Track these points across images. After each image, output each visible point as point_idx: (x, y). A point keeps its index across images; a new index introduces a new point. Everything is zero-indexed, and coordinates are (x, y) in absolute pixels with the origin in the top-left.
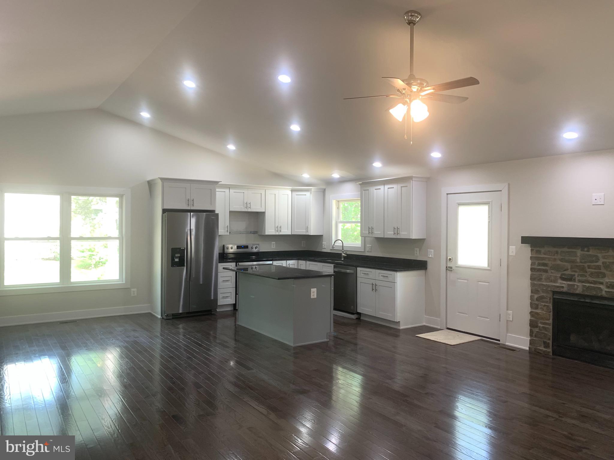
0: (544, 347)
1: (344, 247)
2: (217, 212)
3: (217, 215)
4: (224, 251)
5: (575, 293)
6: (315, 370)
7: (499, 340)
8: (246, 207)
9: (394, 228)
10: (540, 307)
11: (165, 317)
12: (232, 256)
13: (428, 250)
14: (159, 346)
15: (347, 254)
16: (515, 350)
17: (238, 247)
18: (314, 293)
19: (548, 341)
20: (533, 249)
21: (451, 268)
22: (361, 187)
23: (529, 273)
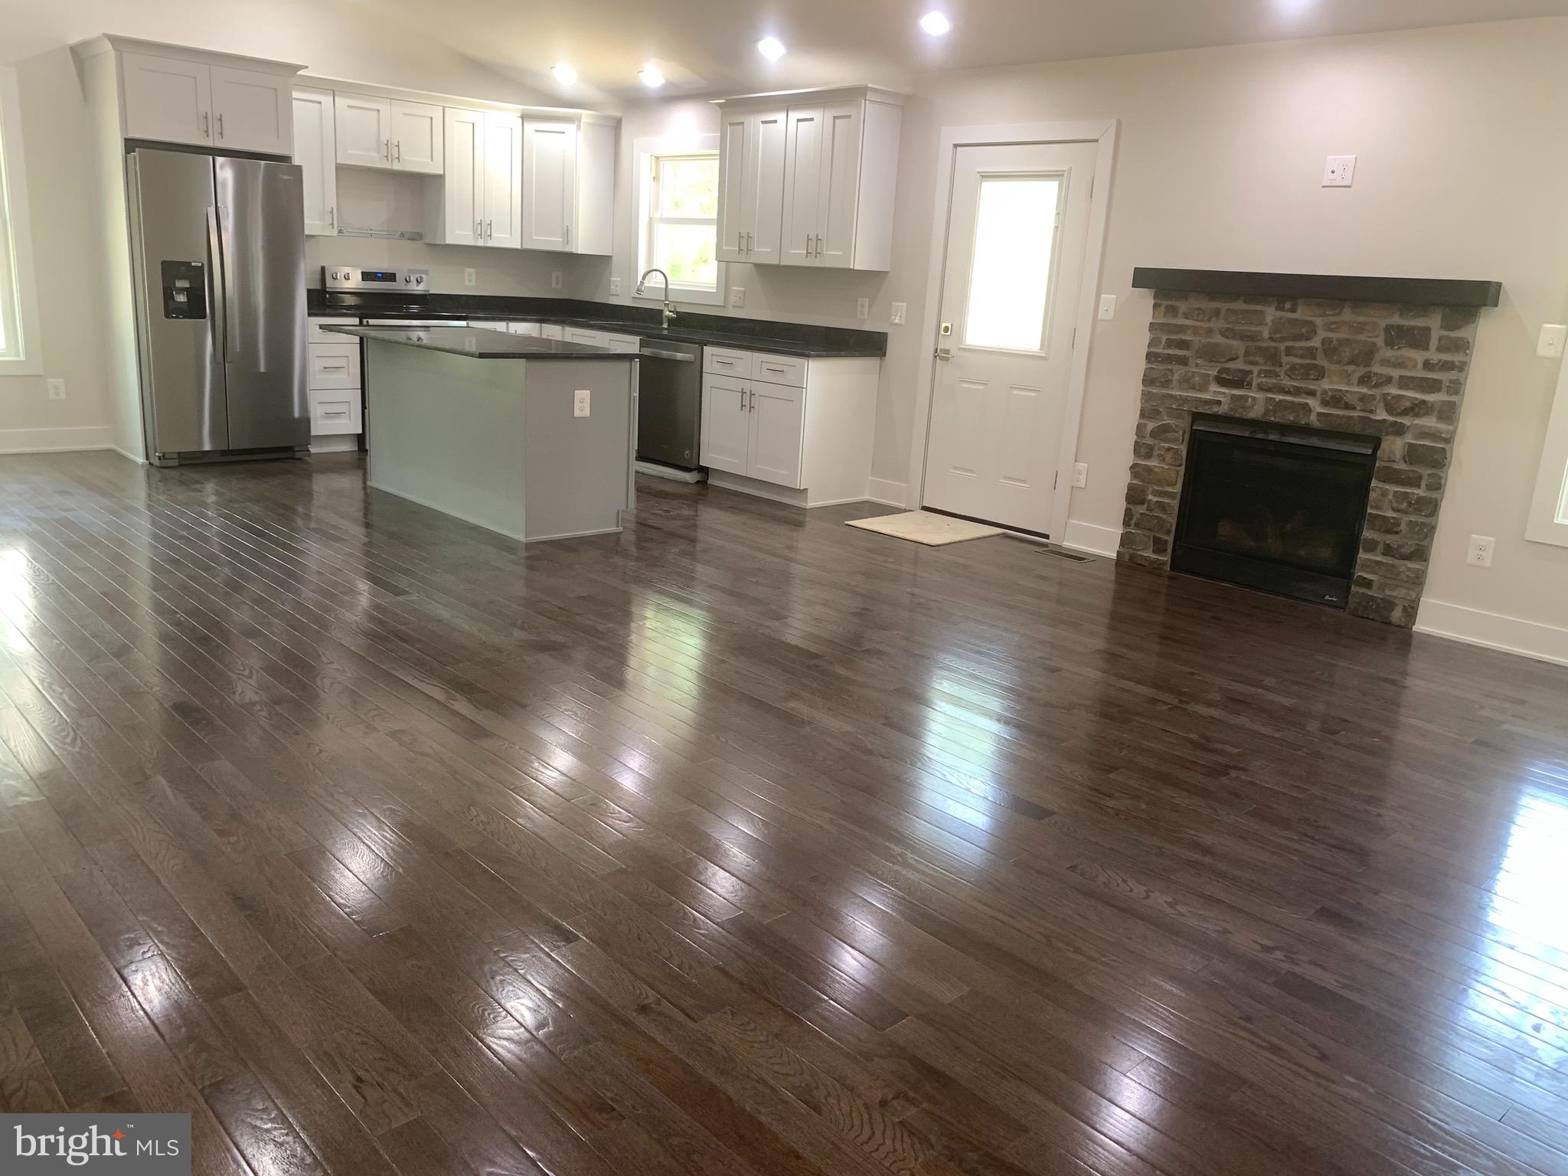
0: (1154, 552)
1: (669, 292)
2: (296, 162)
3: (299, 168)
4: (325, 285)
5: (1245, 417)
6: (583, 598)
7: (1047, 537)
8: (387, 157)
9: (808, 239)
10: (1156, 452)
11: (157, 462)
12: (350, 301)
13: (893, 303)
14: (146, 539)
15: (677, 313)
16: (1084, 559)
17: (366, 276)
18: (582, 402)
19: (1165, 537)
20: (1159, 301)
21: (947, 352)
22: (722, 114)
23: (1141, 365)
